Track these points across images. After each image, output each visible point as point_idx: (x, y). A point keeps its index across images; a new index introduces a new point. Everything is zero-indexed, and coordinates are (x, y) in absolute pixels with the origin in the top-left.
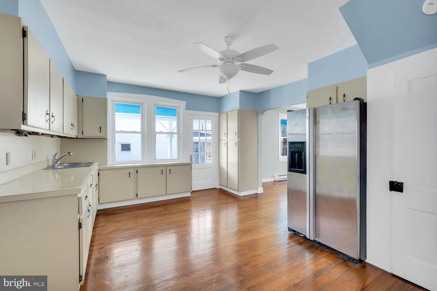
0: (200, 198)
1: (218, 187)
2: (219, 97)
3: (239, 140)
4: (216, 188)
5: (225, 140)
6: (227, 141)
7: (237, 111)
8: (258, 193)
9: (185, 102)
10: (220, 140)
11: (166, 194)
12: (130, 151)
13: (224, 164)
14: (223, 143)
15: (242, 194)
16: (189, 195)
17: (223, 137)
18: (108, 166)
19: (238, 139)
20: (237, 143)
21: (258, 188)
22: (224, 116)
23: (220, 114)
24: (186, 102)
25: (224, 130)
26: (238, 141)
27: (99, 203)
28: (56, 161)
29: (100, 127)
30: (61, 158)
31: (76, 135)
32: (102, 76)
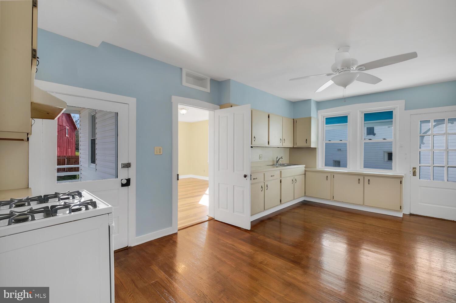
9: (405, 100)
11: (363, 205)
16: (399, 215)
18: (317, 169)
27: (305, 196)
28: (277, 162)
29: (306, 140)
30: (279, 160)
31: (291, 146)
32: (309, 100)
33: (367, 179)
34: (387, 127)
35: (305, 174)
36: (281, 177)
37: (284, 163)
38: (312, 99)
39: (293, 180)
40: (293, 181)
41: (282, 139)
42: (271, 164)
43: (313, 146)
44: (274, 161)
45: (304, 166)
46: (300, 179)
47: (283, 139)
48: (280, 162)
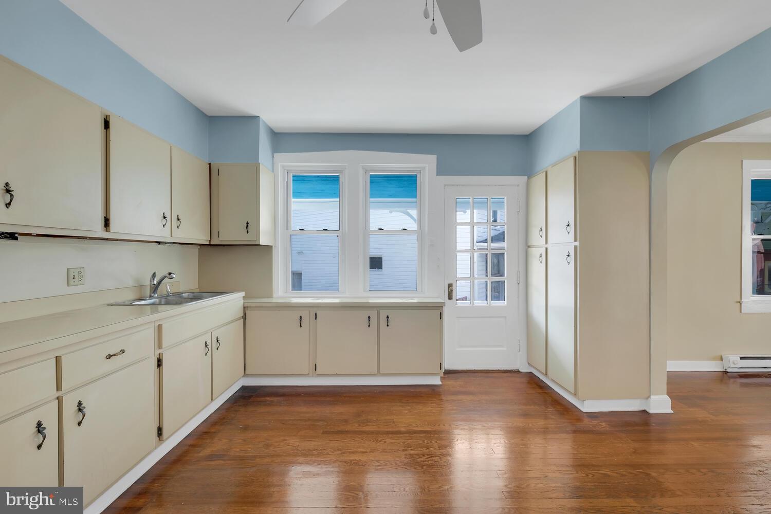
0: (460, 397)
1: (525, 369)
2: (528, 134)
3: (577, 244)
4: (518, 372)
5: (540, 246)
6: (547, 249)
7: (572, 159)
8: (651, 411)
9: (436, 156)
10: (529, 247)
11: (378, 373)
12: (382, 269)
13: (538, 312)
14: (536, 252)
15: (587, 407)
16: (436, 381)
17: (537, 239)
18: (274, 301)
19: (576, 240)
20: (572, 254)
21: (652, 397)
22: (539, 180)
23: (529, 178)
24: (438, 159)
25: (538, 219)
26: (576, 247)
27: (245, 375)
28: (155, 289)
29: (247, 223)
30: (160, 283)
31: (203, 239)
32: (252, 119)
33: (383, 315)
34: (387, 211)
35: (244, 317)
36: (160, 346)
37: (181, 291)
38: (261, 116)
39: (209, 343)
40: (209, 347)
41: (168, 215)
42: (129, 296)
43: (263, 241)
44: (140, 287)
45: (243, 294)
46: (231, 337)
47: (175, 219)
48: (167, 287)
